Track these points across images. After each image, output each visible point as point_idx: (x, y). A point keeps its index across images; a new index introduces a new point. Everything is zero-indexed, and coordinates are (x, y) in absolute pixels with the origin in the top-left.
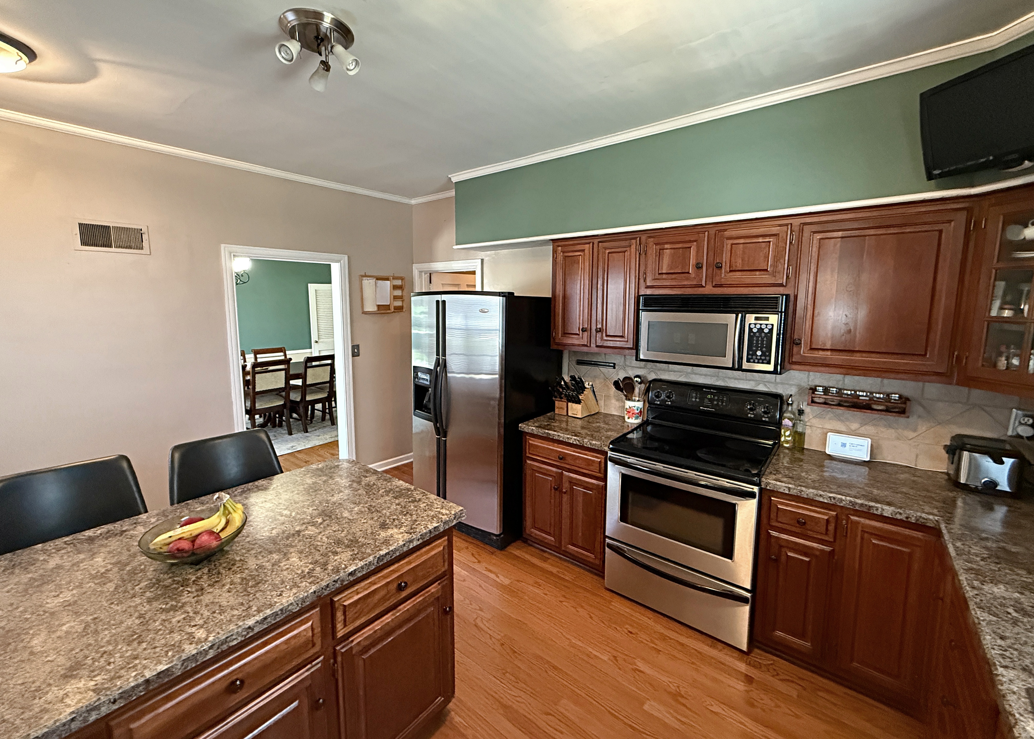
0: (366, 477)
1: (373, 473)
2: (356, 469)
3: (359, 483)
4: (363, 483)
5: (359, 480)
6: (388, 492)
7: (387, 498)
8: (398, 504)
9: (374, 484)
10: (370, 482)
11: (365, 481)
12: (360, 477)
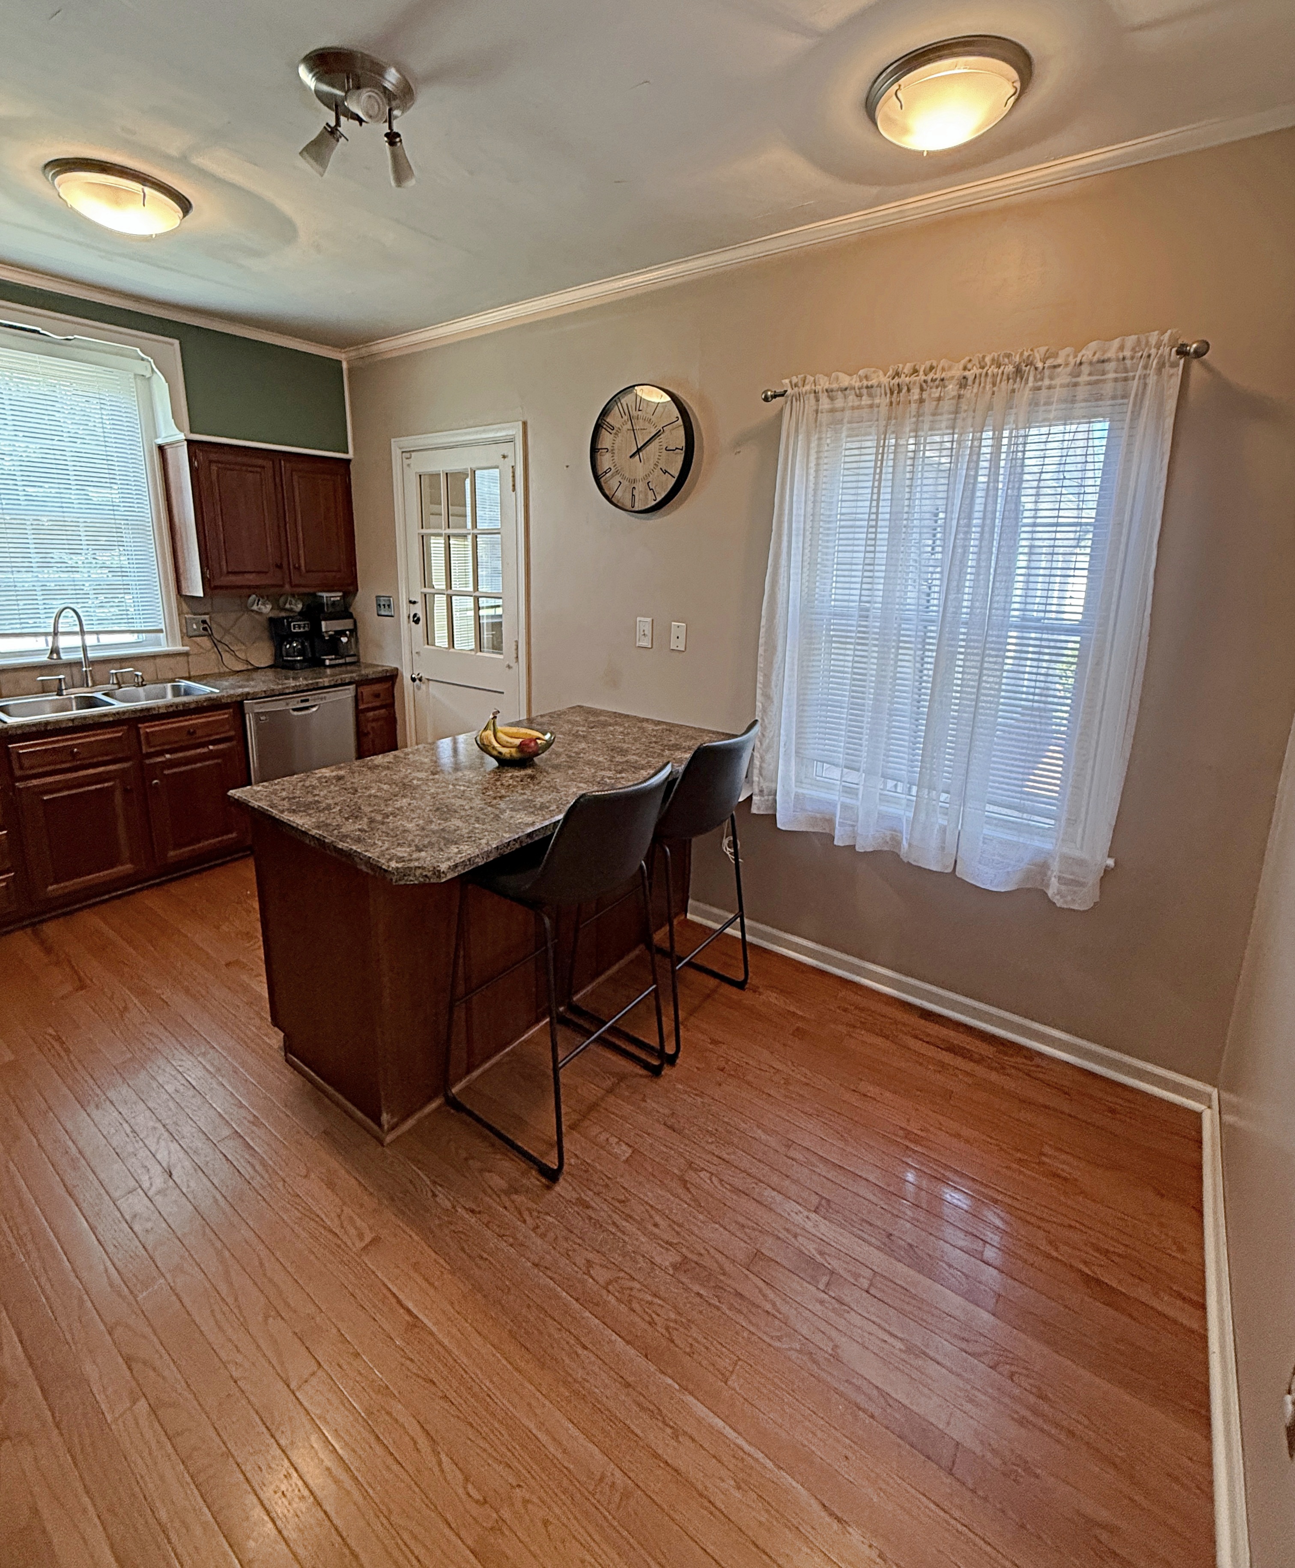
0: (359, 830)
1: (347, 836)
2: (380, 843)
3: (372, 821)
4: (365, 820)
5: (373, 825)
6: (328, 808)
7: (330, 801)
8: (315, 795)
9: (347, 819)
10: (354, 822)
11: (364, 824)
12: (372, 829)
